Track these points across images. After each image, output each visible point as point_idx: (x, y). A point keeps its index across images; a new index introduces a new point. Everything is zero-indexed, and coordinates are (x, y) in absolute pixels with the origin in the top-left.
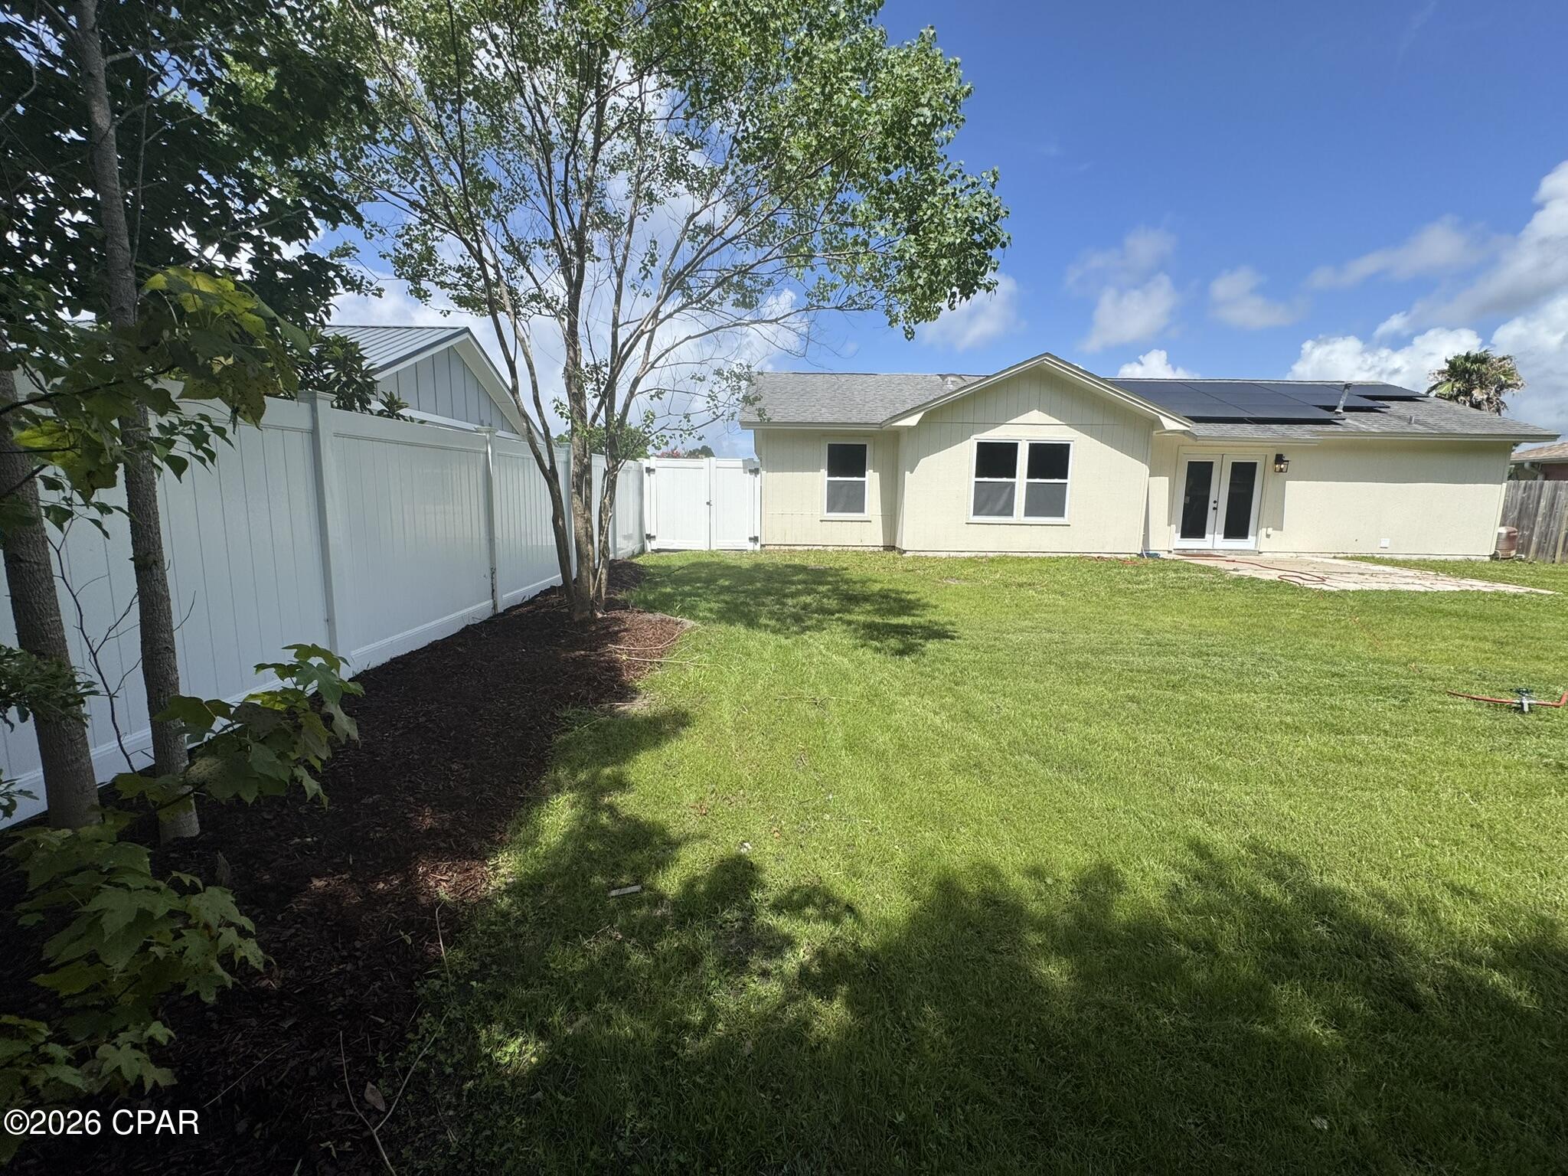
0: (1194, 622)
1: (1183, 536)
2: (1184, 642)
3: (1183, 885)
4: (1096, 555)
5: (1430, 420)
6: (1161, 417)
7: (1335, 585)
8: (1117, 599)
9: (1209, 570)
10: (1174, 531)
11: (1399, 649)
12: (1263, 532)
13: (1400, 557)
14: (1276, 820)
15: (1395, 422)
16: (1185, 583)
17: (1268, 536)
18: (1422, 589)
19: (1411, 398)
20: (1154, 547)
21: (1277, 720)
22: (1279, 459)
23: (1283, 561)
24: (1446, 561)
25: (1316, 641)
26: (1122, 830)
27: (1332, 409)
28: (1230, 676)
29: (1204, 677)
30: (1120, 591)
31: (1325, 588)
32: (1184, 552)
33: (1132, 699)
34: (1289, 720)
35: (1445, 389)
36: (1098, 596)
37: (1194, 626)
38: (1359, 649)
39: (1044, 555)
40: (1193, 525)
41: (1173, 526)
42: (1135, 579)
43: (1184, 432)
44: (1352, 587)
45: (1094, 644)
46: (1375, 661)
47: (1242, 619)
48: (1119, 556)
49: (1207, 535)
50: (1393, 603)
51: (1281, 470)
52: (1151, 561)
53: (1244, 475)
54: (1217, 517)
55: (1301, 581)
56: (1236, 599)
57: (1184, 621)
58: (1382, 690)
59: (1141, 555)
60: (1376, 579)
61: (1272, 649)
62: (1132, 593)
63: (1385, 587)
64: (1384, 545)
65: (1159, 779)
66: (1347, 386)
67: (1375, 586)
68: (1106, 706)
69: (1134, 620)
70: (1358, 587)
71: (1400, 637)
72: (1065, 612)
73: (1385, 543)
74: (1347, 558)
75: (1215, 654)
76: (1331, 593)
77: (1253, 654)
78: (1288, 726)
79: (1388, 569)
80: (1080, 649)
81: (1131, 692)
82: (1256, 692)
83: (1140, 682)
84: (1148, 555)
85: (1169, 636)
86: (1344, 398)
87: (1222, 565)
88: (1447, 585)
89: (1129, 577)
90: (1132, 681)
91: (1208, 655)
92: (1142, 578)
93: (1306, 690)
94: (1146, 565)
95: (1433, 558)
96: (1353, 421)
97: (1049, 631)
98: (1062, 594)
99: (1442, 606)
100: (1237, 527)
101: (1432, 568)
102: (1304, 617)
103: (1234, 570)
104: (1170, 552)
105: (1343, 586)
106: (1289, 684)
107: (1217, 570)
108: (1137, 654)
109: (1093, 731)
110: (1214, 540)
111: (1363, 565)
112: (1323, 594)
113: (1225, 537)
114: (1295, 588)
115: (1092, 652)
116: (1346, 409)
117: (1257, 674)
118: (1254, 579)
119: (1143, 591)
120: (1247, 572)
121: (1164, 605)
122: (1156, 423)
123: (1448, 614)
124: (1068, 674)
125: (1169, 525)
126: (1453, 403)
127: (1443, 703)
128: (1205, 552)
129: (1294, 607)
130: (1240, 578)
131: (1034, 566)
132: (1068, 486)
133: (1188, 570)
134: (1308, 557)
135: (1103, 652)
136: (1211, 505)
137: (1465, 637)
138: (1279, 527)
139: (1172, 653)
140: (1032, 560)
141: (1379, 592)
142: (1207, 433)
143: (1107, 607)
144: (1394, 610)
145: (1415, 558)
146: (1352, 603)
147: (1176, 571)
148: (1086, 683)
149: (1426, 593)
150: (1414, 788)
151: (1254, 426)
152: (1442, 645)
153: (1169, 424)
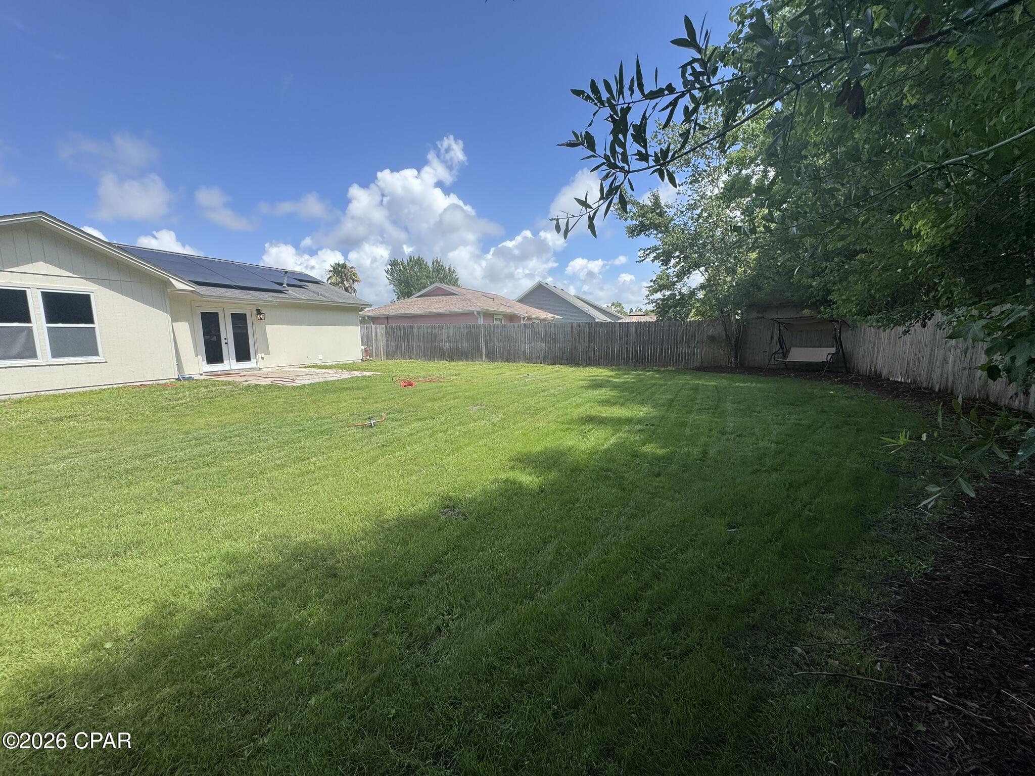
0: (221, 418)
1: (208, 363)
2: (214, 434)
3: (219, 586)
4: (139, 384)
5: (327, 294)
6: (171, 279)
7: (299, 382)
8: (160, 414)
9: (229, 383)
10: (201, 360)
11: (327, 410)
12: (259, 356)
13: (328, 364)
14: (273, 520)
15: (312, 294)
16: (214, 394)
17: (263, 358)
18: (337, 379)
19: (316, 282)
20: (189, 371)
21: (273, 464)
22: (259, 312)
23: (272, 372)
24: (346, 364)
25: (291, 415)
26: (172, 575)
27: (281, 284)
28: (245, 447)
29: (228, 452)
30: (162, 408)
31: (295, 385)
32: (211, 374)
33: (176, 483)
34: (279, 462)
35: (333, 280)
36: (142, 415)
37: (221, 421)
38: (312, 413)
39: (85, 389)
40: (214, 354)
41: (200, 357)
42: (175, 396)
43: (192, 291)
44: (307, 382)
45: (141, 452)
46: (318, 419)
47: (251, 411)
48: (160, 382)
49: (225, 361)
50: (325, 388)
51: (261, 319)
52: (187, 382)
53: (239, 321)
54: (229, 348)
55: (282, 383)
56: (246, 399)
57: (214, 420)
58: (322, 432)
59: (178, 379)
60: (317, 377)
61: (269, 424)
62: (172, 408)
63: (322, 380)
64: (320, 359)
65: (200, 528)
66: (286, 272)
67: (318, 380)
68: (155, 495)
69: (175, 426)
70: (310, 382)
71: (328, 404)
72: (110, 433)
73: (321, 357)
74: (305, 367)
75: (235, 436)
76: (298, 387)
77: (259, 430)
78: (278, 466)
79: (323, 371)
80: (131, 458)
81: (175, 478)
82: (260, 452)
83: (183, 468)
84: (182, 378)
85: (203, 432)
86: (286, 279)
87: (238, 379)
88: (346, 375)
89: (169, 397)
90: (176, 469)
91: (231, 437)
92: (180, 395)
93: (286, 443)
94: (183, 386)
95: (341, 363)
96: (291, 291)
97: (97, 451)
98: (108, 419)
99: (344, 386)
100: (243, 354)
101: (341, 368)
102: (285, 402)
103: (245, 381)
104: (201, 375)
105: (304, 382)
106: (278, 442)
107: (234, 382)
108: (179, 450)
109: (144, 516)
110: (230, 364)
111: (313, 370)
112: (294, 388)
113: (237, 361)
114: (279, 387)
115: (141, 458)
116: (288, 285)
117: (260, 441)
118: (256, 385)
119: (182, 404)
120: (253, 381)
121: (199, 412)
122: (167, 284)
123: (346, 389)
124: (118, 481)
125: (197, 356)
126: (336, 288)
127: (345, 432)
128: (226, 372)
129: (279, 398)
130: (249, 386)
131: (75, 400)
132: (97, 330)
133: (215, 385)
134: (287, 369)
135: (150, 456)
136: (223, 342)
137: (352, 399)
138: (268, 353)
139: (206, 443)
140: (71, 395)
141: (319, 383)
142: (208, 293)
143: (153, 422)
144: (326, 392)
145: (334, 363)
146: (308, 391)
147: (206, 387)
148: (137, 483)
149: (338, 380)
150: (335, 476)
151: (240, 291)
152: (345, 404)
153: (179, 285)
